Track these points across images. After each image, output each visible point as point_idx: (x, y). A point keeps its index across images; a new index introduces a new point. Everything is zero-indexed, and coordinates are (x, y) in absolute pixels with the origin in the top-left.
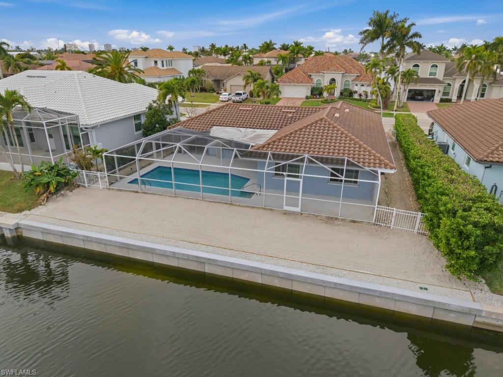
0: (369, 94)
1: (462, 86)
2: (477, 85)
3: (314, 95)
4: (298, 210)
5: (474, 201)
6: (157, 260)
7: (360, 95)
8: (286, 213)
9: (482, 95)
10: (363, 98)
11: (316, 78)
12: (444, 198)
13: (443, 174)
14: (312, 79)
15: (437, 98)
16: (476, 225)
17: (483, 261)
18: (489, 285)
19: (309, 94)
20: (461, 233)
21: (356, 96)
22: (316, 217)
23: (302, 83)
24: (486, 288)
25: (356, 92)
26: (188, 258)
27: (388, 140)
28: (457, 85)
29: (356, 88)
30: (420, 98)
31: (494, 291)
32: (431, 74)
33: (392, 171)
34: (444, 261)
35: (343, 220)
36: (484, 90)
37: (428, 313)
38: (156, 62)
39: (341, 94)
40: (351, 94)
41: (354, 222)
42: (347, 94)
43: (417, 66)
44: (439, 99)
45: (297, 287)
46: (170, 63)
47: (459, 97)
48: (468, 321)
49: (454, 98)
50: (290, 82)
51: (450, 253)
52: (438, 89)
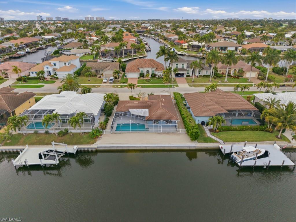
0: (162, 76)
1: (193, 71)
2: (197, 71)
3: (141, 77)
4: (161, 132)
5: (194, 127)
6: (135, 148)
7: (159, 76)
8: (159, 133)
9: (200, 73)
10: (160, 77)
11: (141, 69)
12: (189, 127)
13: (189, 120)
14: (139, 70)
15: (185, 76)
16: (194, 132)
17: (196, 138)
18: (198, 141)
19: (139, 76)
20: (192, 134)
21: (157, 77)
22: (165, 133)
23: (136, 72)
24: (197, 142)
25: (157, 75)
26: (143, 147)
27: (174, 103)
28: (191, 71)
29: (157, 73)
30: (179, 76)
31: (198, 142)
32: (182, 67)
33: (179, 121)
34: (190, 139)
35: (171, 133)
36: (200, 71)
37: (189, 148)
38: (65, 63)
39: (151, 76)
40: (155, 75)
41: (173, 133)
42: (154, 75)
43: (177, 64)
44: (186, 76)
45: (166, 148)
46: (70, 62)
47: (192, 74)
48: (195, 148)
49: (191, 75)
50: (131, 72)
51: (191, 137)
52: (185, 72)
